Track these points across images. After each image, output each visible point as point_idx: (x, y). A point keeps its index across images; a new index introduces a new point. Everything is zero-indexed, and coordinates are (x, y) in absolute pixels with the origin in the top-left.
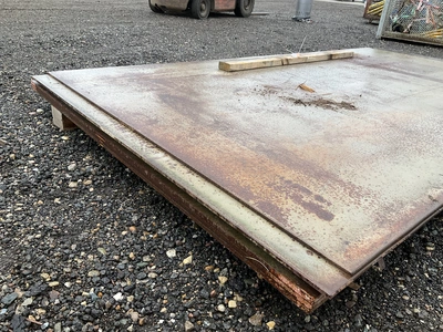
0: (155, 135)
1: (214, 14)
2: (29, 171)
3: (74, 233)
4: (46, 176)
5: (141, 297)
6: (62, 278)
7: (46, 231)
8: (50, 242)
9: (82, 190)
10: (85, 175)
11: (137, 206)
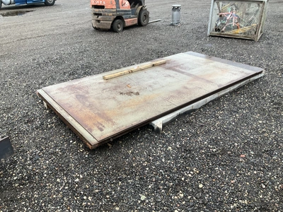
0: (70, 111)
1: (126, 28)
2: (38, 122)
3: (49, 138)
4: (42, 124)
5: (62, 150)
6: (46, 147)
7: (42, 138)
8: (43, 140)
9: (52, 127)
10: (53, 123)
11: (65, 131)
